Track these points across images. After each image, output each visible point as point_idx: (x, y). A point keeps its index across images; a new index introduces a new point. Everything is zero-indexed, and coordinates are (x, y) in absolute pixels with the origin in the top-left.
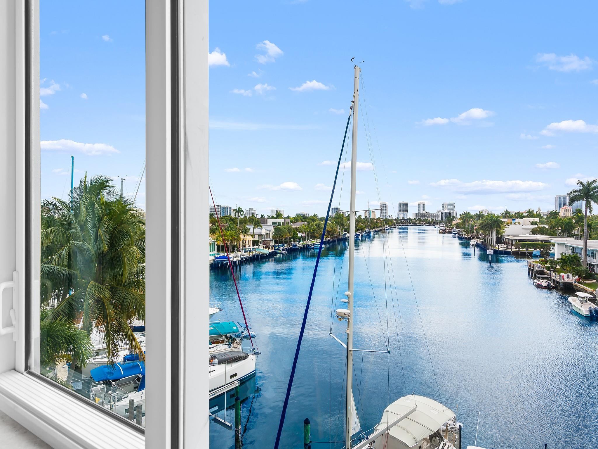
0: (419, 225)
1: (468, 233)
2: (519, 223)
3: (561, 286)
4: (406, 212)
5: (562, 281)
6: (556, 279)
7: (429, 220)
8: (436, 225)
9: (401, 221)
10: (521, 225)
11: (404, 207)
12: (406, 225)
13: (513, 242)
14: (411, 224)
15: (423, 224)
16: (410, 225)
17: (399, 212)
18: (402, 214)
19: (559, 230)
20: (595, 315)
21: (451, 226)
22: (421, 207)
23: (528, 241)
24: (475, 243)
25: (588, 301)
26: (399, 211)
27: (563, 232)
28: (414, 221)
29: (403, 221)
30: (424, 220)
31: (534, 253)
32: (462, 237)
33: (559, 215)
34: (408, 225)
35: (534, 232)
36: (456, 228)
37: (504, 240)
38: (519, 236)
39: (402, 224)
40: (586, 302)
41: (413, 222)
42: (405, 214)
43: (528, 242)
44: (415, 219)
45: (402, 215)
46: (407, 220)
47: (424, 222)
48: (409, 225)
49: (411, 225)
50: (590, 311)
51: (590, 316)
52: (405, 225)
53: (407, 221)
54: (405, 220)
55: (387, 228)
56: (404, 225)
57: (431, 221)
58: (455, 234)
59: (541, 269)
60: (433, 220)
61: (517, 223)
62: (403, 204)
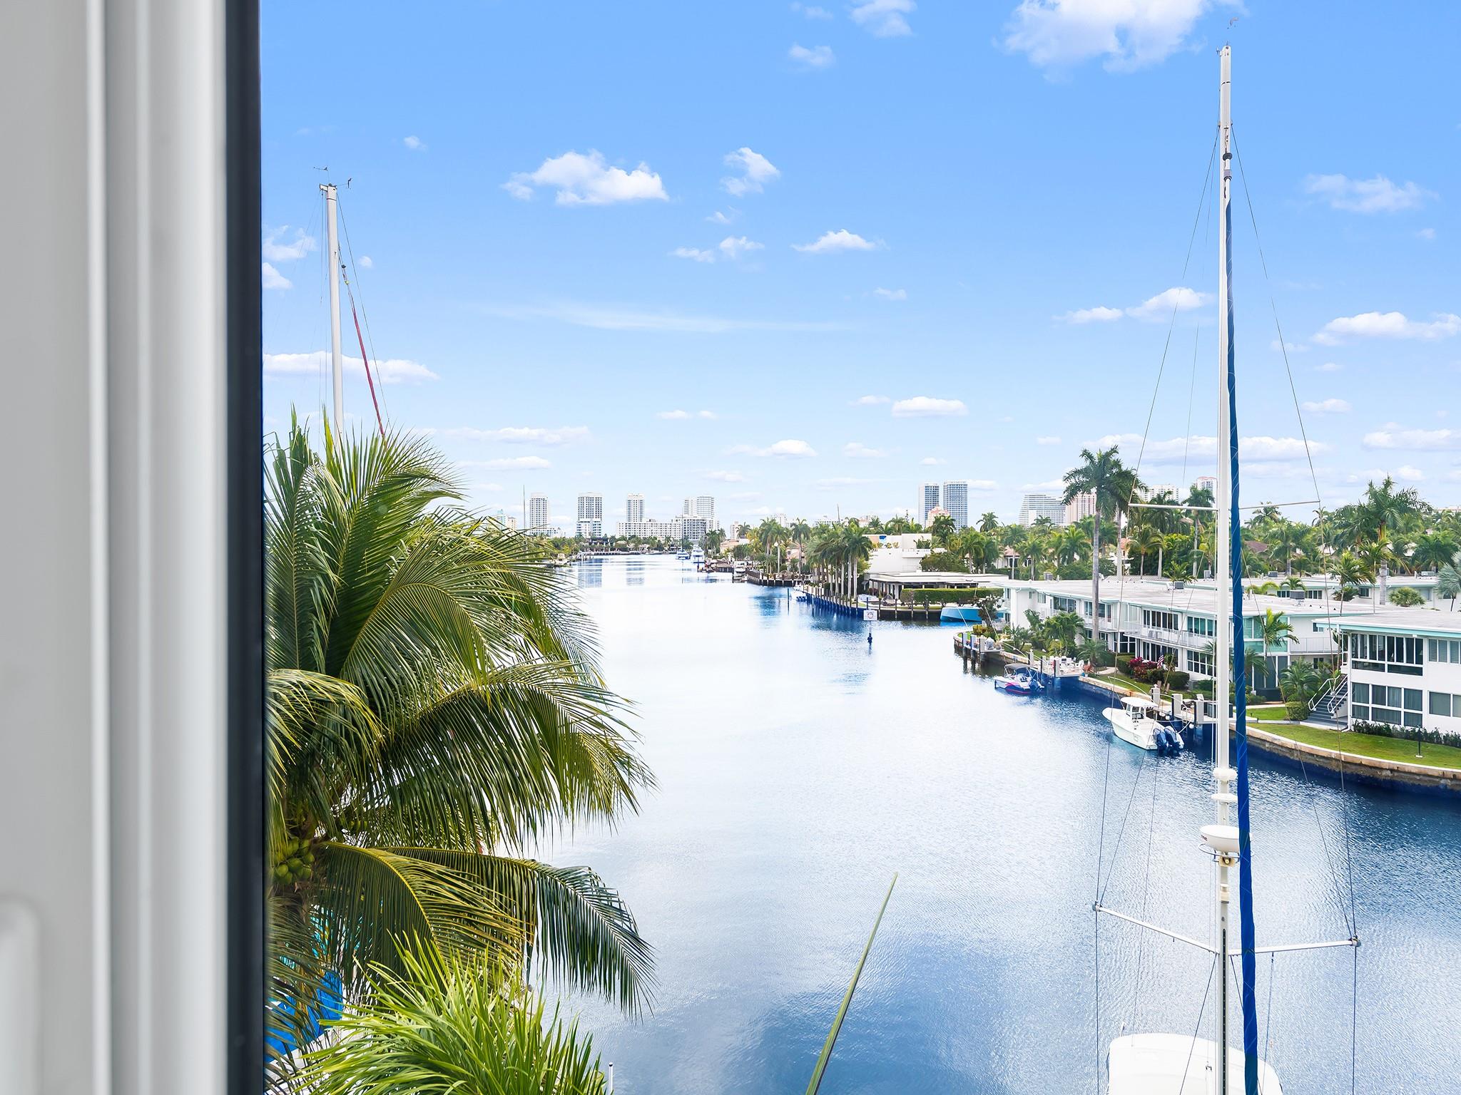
0: (636, 554)
1: (775, 570)
2: (896, 546)
3: (1057, 686)
4: (599, 520)
5: (1059, 675)
6: (1043, 672)
7: (659, 541)
8: (681, 552)
9: (590, 544)
10: (899, 550)
11: (591, 507)
12: (604, 554)
13: (892, 590)
14: (614, 549)
15: (644, 551)
16: (613, 554)
17: (581, 520)
18: (587, 524)
19: (969, 562)
20: (1167, 745)
21: (717, 553)
22: (636, 506)
23: (923, 586)
24: (805, 595)
25: (1145, 715)
26: (581, 515)
27: (978, 563)
28: (623, 542)
29: (596, 544)
30: (646, 541)
31: (944, 613)
32: (760, 580)
33: (954, 526)
34: (607, 554)
35: (926, 565)
36: (733, 559)
37: (868, 584)
38: (902, 574)
39: (592, 550)
40: (1142, 718)
41: (620, 545)
42: (597, 526)
43: (923, 588)
44: (623, 538)
45: (587, 529)
46: (605, 539)
47: (648, 546)
48: (610, 554)
49: (616, 554)
50: (1158, 738)
51: (1156, 748)
52: (601, 554)
53: (606, 544)
54: (600, 539)
55: (562, 563)
56: (598, 554)
57: (663, 542)
58: (740, 573)
59: (995, 650)
60: (668, 539)
61: (892, 546)
62: (591, 499)
